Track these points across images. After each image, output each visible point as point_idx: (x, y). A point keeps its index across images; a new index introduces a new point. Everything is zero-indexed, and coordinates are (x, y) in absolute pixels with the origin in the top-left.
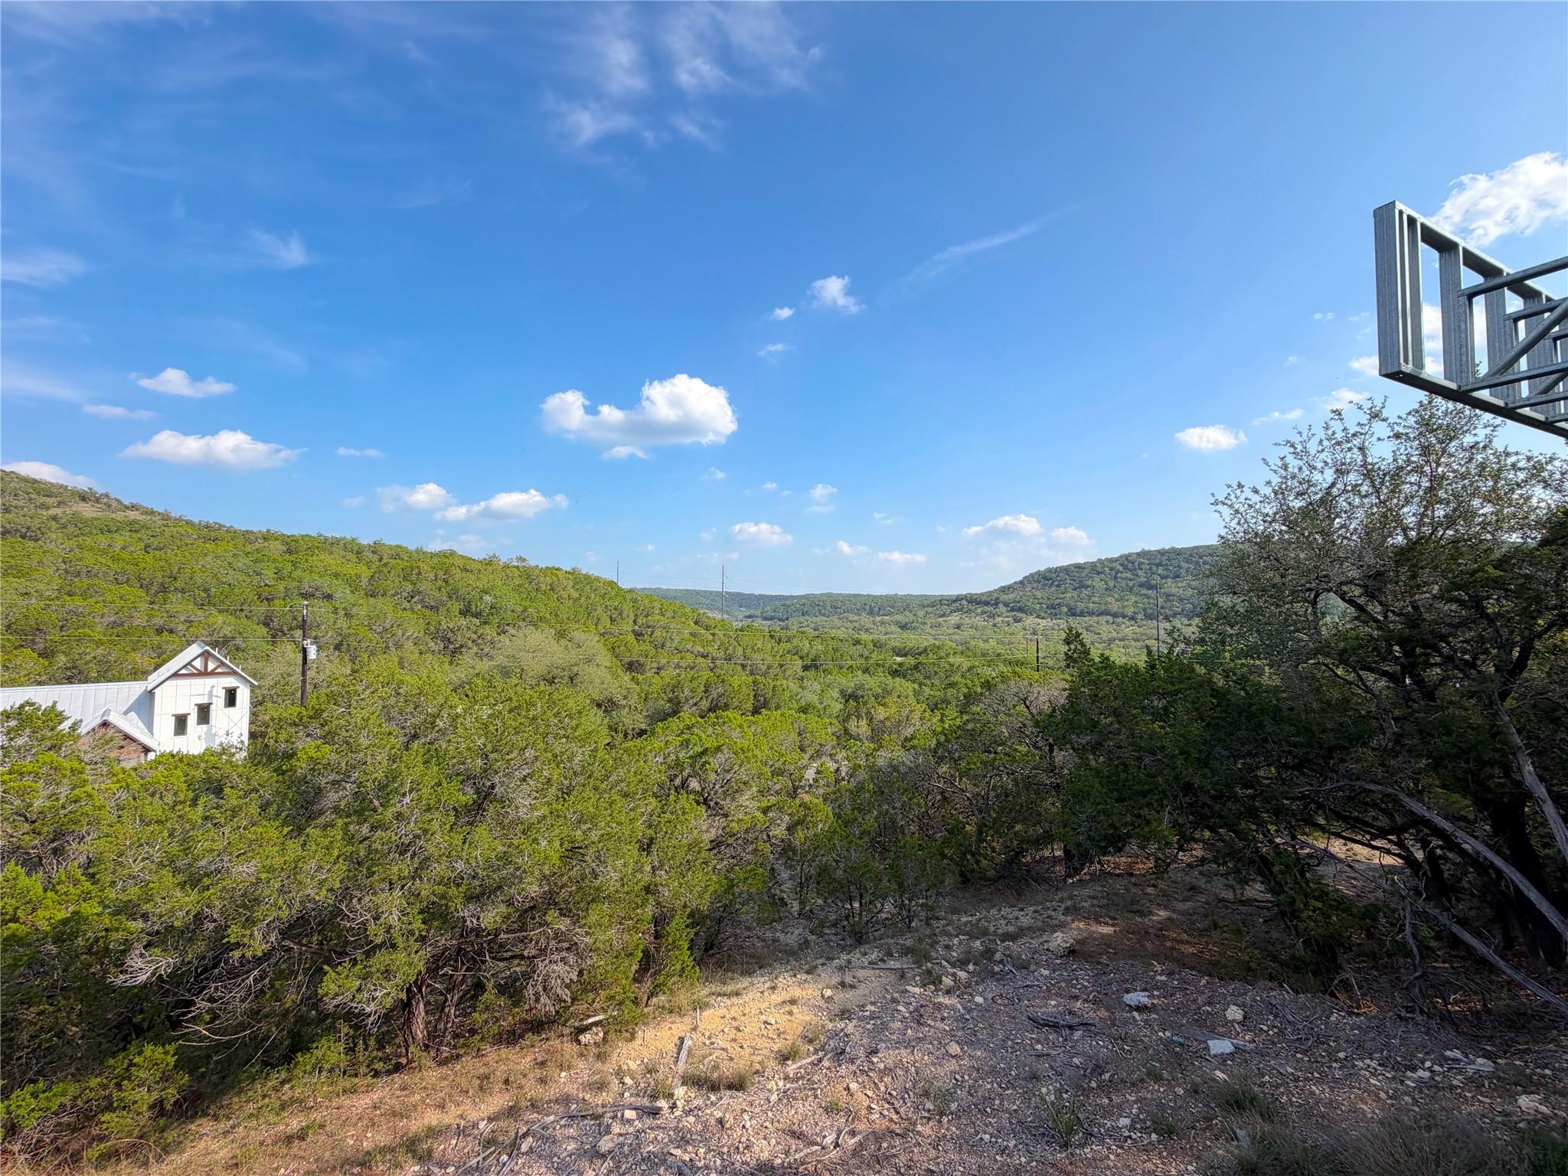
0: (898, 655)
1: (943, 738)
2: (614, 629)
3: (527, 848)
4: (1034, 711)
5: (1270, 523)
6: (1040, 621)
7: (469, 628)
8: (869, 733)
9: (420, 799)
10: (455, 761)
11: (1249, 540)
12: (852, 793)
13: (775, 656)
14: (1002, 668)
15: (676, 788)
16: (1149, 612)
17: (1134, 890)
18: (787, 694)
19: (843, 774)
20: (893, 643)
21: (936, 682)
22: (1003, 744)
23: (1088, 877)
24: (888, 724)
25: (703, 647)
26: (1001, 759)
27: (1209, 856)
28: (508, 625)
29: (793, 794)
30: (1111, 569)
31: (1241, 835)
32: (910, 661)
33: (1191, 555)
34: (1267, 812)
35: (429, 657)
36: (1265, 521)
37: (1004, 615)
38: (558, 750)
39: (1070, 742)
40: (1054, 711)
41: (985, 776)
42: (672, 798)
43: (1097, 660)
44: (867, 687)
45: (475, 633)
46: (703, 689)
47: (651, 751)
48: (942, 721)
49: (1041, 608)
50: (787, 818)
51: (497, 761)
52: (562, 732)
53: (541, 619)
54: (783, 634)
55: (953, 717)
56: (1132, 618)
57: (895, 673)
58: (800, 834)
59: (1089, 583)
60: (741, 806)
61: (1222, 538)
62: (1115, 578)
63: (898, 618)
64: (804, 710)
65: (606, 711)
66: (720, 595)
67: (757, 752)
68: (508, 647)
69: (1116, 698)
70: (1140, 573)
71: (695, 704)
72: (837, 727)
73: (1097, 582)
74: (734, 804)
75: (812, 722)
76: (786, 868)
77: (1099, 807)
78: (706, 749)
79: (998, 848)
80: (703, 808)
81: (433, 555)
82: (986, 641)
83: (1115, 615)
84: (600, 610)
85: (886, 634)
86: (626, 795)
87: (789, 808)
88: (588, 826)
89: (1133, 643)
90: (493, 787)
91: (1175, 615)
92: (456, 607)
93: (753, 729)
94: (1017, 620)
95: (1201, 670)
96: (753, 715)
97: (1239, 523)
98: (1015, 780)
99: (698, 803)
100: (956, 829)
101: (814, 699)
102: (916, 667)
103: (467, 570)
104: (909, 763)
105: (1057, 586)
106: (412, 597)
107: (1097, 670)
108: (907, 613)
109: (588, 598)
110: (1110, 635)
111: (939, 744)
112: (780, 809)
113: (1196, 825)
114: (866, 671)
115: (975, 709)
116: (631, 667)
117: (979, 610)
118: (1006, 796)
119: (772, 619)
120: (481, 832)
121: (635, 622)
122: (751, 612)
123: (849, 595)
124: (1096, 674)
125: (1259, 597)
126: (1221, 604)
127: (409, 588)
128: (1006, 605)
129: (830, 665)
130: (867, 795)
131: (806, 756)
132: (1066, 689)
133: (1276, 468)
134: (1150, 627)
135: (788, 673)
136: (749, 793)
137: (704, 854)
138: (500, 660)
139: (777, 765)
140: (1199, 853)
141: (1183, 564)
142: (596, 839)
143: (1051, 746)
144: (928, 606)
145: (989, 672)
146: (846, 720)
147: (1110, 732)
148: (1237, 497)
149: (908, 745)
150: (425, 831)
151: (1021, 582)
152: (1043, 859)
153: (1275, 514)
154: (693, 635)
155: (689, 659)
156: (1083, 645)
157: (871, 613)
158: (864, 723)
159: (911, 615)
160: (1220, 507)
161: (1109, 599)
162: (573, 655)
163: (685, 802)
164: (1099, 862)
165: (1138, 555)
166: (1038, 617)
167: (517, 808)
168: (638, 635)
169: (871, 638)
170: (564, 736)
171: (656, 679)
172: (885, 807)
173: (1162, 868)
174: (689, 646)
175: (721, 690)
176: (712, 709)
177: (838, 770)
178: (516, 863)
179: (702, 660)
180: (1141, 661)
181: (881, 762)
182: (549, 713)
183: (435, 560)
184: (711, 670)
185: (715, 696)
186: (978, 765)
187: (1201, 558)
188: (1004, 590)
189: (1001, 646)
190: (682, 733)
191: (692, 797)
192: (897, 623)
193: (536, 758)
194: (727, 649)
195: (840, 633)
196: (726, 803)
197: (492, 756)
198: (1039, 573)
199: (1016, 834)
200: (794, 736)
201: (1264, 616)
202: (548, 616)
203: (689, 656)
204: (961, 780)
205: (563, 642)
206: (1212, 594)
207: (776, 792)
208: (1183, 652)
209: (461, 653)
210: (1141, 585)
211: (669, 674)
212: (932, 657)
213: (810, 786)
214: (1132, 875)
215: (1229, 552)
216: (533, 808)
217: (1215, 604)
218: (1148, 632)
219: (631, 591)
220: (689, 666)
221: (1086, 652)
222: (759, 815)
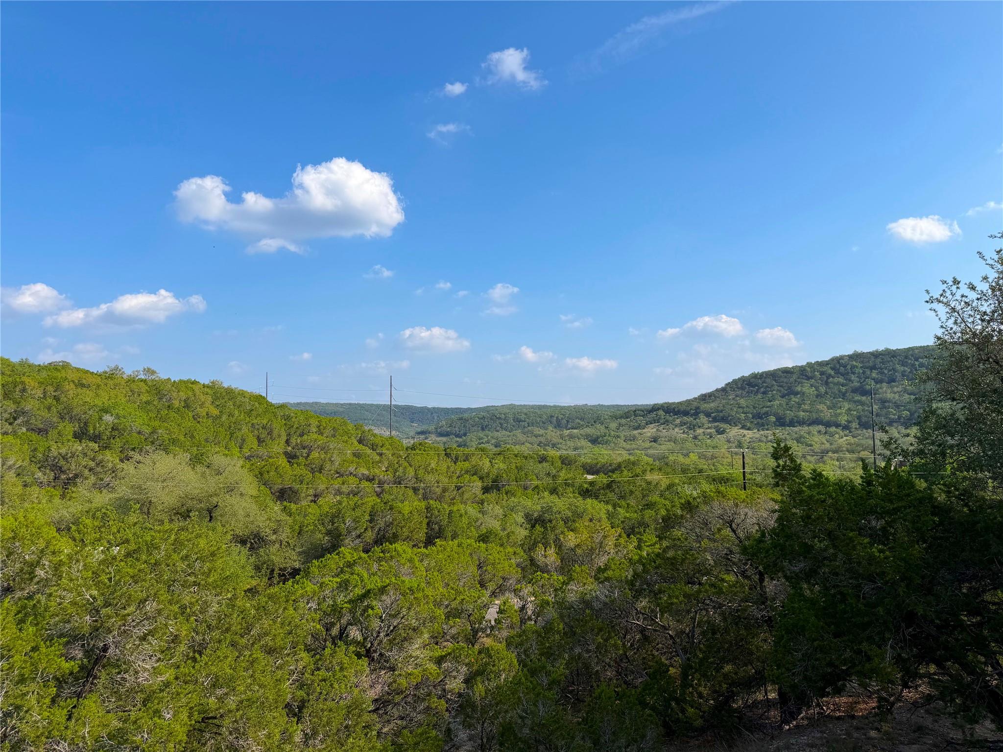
0: (589, 473)
1: (640, 568)
2: (262, 451)
3: (146, 722)
4: (741, 535)
5: (989, 322)
6: (746, 432)
7: (85, 455)
8: (559, 562)
9: (11, 668)
10: (57, 619)
11: (967, 341)
12: (539, 635)
13: (451, 477)
14: (706, 487)
15: (333, 639)
16: (864, 419)
17: (855, 735)
18: (465, 520)
19: (530, 612)
20: (583, 459)
21: (632, 502)
22: (708, 573)
23: (806, 722)
24: (579, 551)
25: (369, 469)
26: (706, 591)
27: (935, 692)
28: (133, 449)
29: (472, 638)
30: (822, 373)
31: (969, 669)
32: (602, 479)
33: (906, 357)
34: (996, 641)
35: (35, 491)
36: (983, 320)
37: (705, 427)
38: (186, 599)
39: (782, 569)
40: (763, 535)
41: (688, 612)
42: (328, 651)
43: (809, 476)
44: (555, 510)
45: (93, 460)
46: (367, 517)
47: (302, 596)
48: (639, 547)
49: (747, 418)
50: (464, 669)
51: (109, 617)
52: (192, 579)
53: (174, 442)
54: (461, 451)
55: (651, 541)
56: (846, 428)
57: (586, 493)
58: (480, 688)
59: (799, 389)
60: (411, 657)
61: (939, 338)
62: (827, 383)
63: (588, 430)
64: (484, 538)
65: (251, 548)
66: (389, 409)
67: (429, 592)
68: (133, 476)
69: (831, 520)
70: (853, 377)
71: (359, 536)
72: (522, 557)
73: (807, 388)
74: (403, 655)
75: (494, 552)
76: (464, 727)
77: (816, 643)
78: (369, 591)
79: (705, 692)
80: (364, 662)
81: (40, 368)
82: (686, 455)
83: (828, 424)
84: (245, 430)
85: (576, 449)
86: (270, 651)
87: (467, 656)
88: (225, 690)
89: (848, 455)
90: (105, 649)
91: (891, 424)
92: (69, 429)
93: (426, 563)
94: (720, 432)
95: (921, 484)
96: (426, 547)
97: (955, 323)
98: (723, 614)
99: (359, 656)
100: (660, 672)
101: (496, 525)
102: (609, 486)
103: (83, 386)
104: (603, 598)
105: (764, 393)
106: (15, 419)
107: (809, 487)
108: (598, 426)
109: (231, 415)
110: (823, 447)
111: (636, 575)
112: (457, 659)
113: (922, 658)
114: (554, 491)
115: (677, 533)
116: (284, 495)
117: (678, 421)
118: (714, 633)
119: (447, 434)
120: (91, 705)
121: (287, 442)
122: (424, 427)
123: (533, 407)
124: (808, 492)
125: (979, 404)
126: (940, 412)
127: (11, 407)
128: (708, 415)
129: (513, 486)
130: (557, 637)
131: (487, 593)
132: (774, 511)
133: (991, 262)
134: (865, 437)
135: (466, 496)
136: (420, 641)
137: (366, 717)
138: (123, 491)
139: (453, 605)
140: (924, 689)
141: (898, 367)
142: (233, 707)
143: (761, 575)
144: (621, 417)
145: (690, 491)
146: (532, 547)
147: (825, 558)
148: (953, 294)
149: (602, 576)
150: (18, 708)
151: (723, 390)
152: (755, 703)
153: (993, 312)
154: (356, 455)
155: (352, 481)
156: (792, 460)
157: (558, 425)
158: (551, 551)
159: (602, 428)
160: (935, 305)
161: (821, 407)
162: (212, 483)
163: (342, 655)
164: (818, 705)
165: (851, 357)
166: (743, 427)
167: (137, 672)
168: (291, 457)
169: (558, 454)
170: (195, 584)
171: (313, 510)
172: (577, 650)
173: (885, 709)
174: (352, 469)
175: (389, 518)
176: (378, 541)
177: (523, 608)
178: (133, 742)
179: (367, 484)
180: (856, 475)
181: (572, 597)
182: (175, 557)
183: (44, 374)
184: (378, 495)
185: (383, 525)
186: (681, 598)
187: (917, 360)
188: (704, 398)
189: (702, 461)
190: (342, 572)
191: (352, 648)
192: (587, 437)
193: (159, 612)
194: (396, 471)
195: (525, 449)
196: (393, 655)
197: (103, 611)
198: (743, 379)
199: (725, 676)
200: (473, 569)
201: (985, 424)
202: (182, 438)
203: (352, 479)
204: (662, 615)
205: (199, 468)
206: (930, 401)
207: (453, 637)
208: (901, 464)
209: (75, 485)
210: (855, 391)
211: (328, 501)
212: (626, 475)
213: (492, 628)
214: (853, 717)
215: (946, 354)
216: (156, 671)
217: (933, 412)
218: (863, 442)
219: (282, 406)
220: (352, 491)
221: (798, 468)
222: (432, 667)
